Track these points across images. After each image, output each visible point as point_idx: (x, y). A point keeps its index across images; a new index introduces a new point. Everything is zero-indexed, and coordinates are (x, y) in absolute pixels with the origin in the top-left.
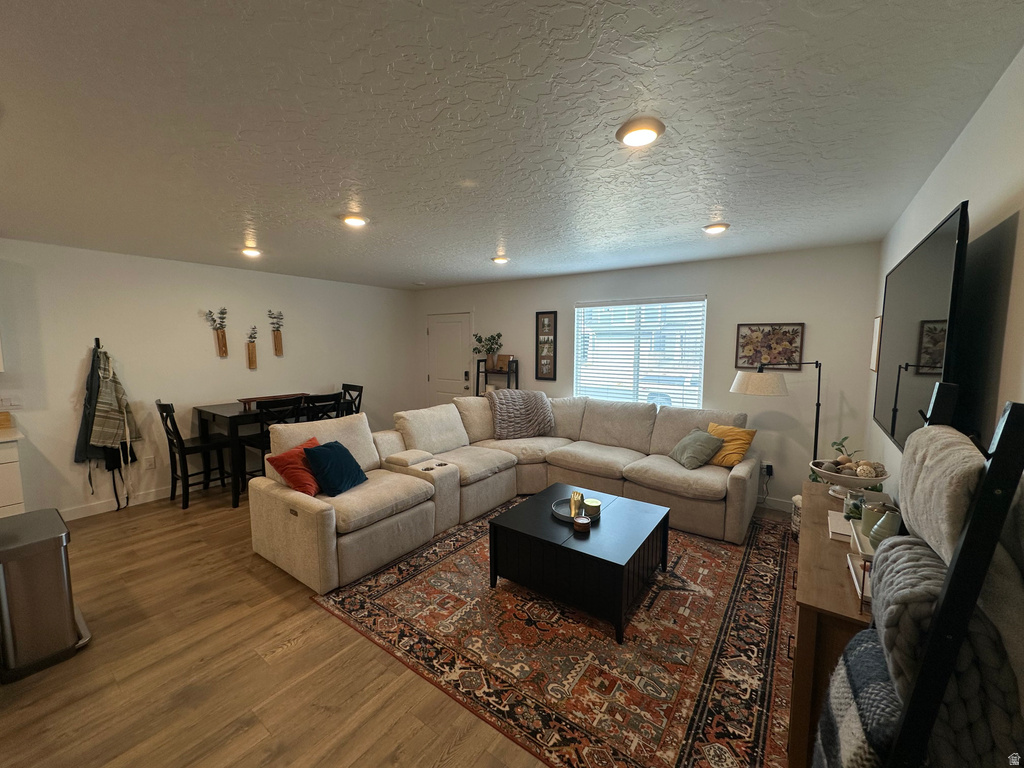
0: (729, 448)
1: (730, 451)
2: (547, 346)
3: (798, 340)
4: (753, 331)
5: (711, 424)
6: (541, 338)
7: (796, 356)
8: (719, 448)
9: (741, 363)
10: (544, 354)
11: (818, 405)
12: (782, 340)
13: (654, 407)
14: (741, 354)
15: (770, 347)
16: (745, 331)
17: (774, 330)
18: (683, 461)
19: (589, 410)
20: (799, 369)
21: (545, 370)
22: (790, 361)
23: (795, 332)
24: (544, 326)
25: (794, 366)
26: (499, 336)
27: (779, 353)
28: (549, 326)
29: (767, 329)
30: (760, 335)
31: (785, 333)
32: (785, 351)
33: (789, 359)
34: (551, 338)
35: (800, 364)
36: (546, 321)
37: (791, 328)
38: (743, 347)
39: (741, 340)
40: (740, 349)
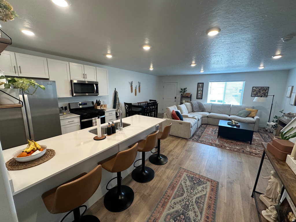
0: (252, 113)
1: (253, 114)
2: (200, 91)
3: (267, 90)
4: (256, 88)
5: (246, 108)
6: (199, 89)
7: (266, 94)
8: (250, 113)
9: (252, 95)
10: (199, 93)
11: (272, 104)
12: (263, 90)
13: (230, 105)
14: (253, 93)
15: (260, 92)
16: (254, 88)
17: (262, 88)
18: (241, 116)
19: (213, 106)
20: (267, 97)
21: (199, 97)
22: (265, 95)
23: (267, 89)
24: (200, 86)
25: (266, 96)
26: (186, 88)
27: (262, 93)
28: (201, 86)
29: (260, 88)
30: (258, 89)
31: (264, 89)
32: (264, 93)
33: (264, 95)
34: (202, 89)
35: (267, 96)
36: (201, 85)
37: (266, 88)
38: (254, 92)
39: (253, 90)
40: (253, 92)
